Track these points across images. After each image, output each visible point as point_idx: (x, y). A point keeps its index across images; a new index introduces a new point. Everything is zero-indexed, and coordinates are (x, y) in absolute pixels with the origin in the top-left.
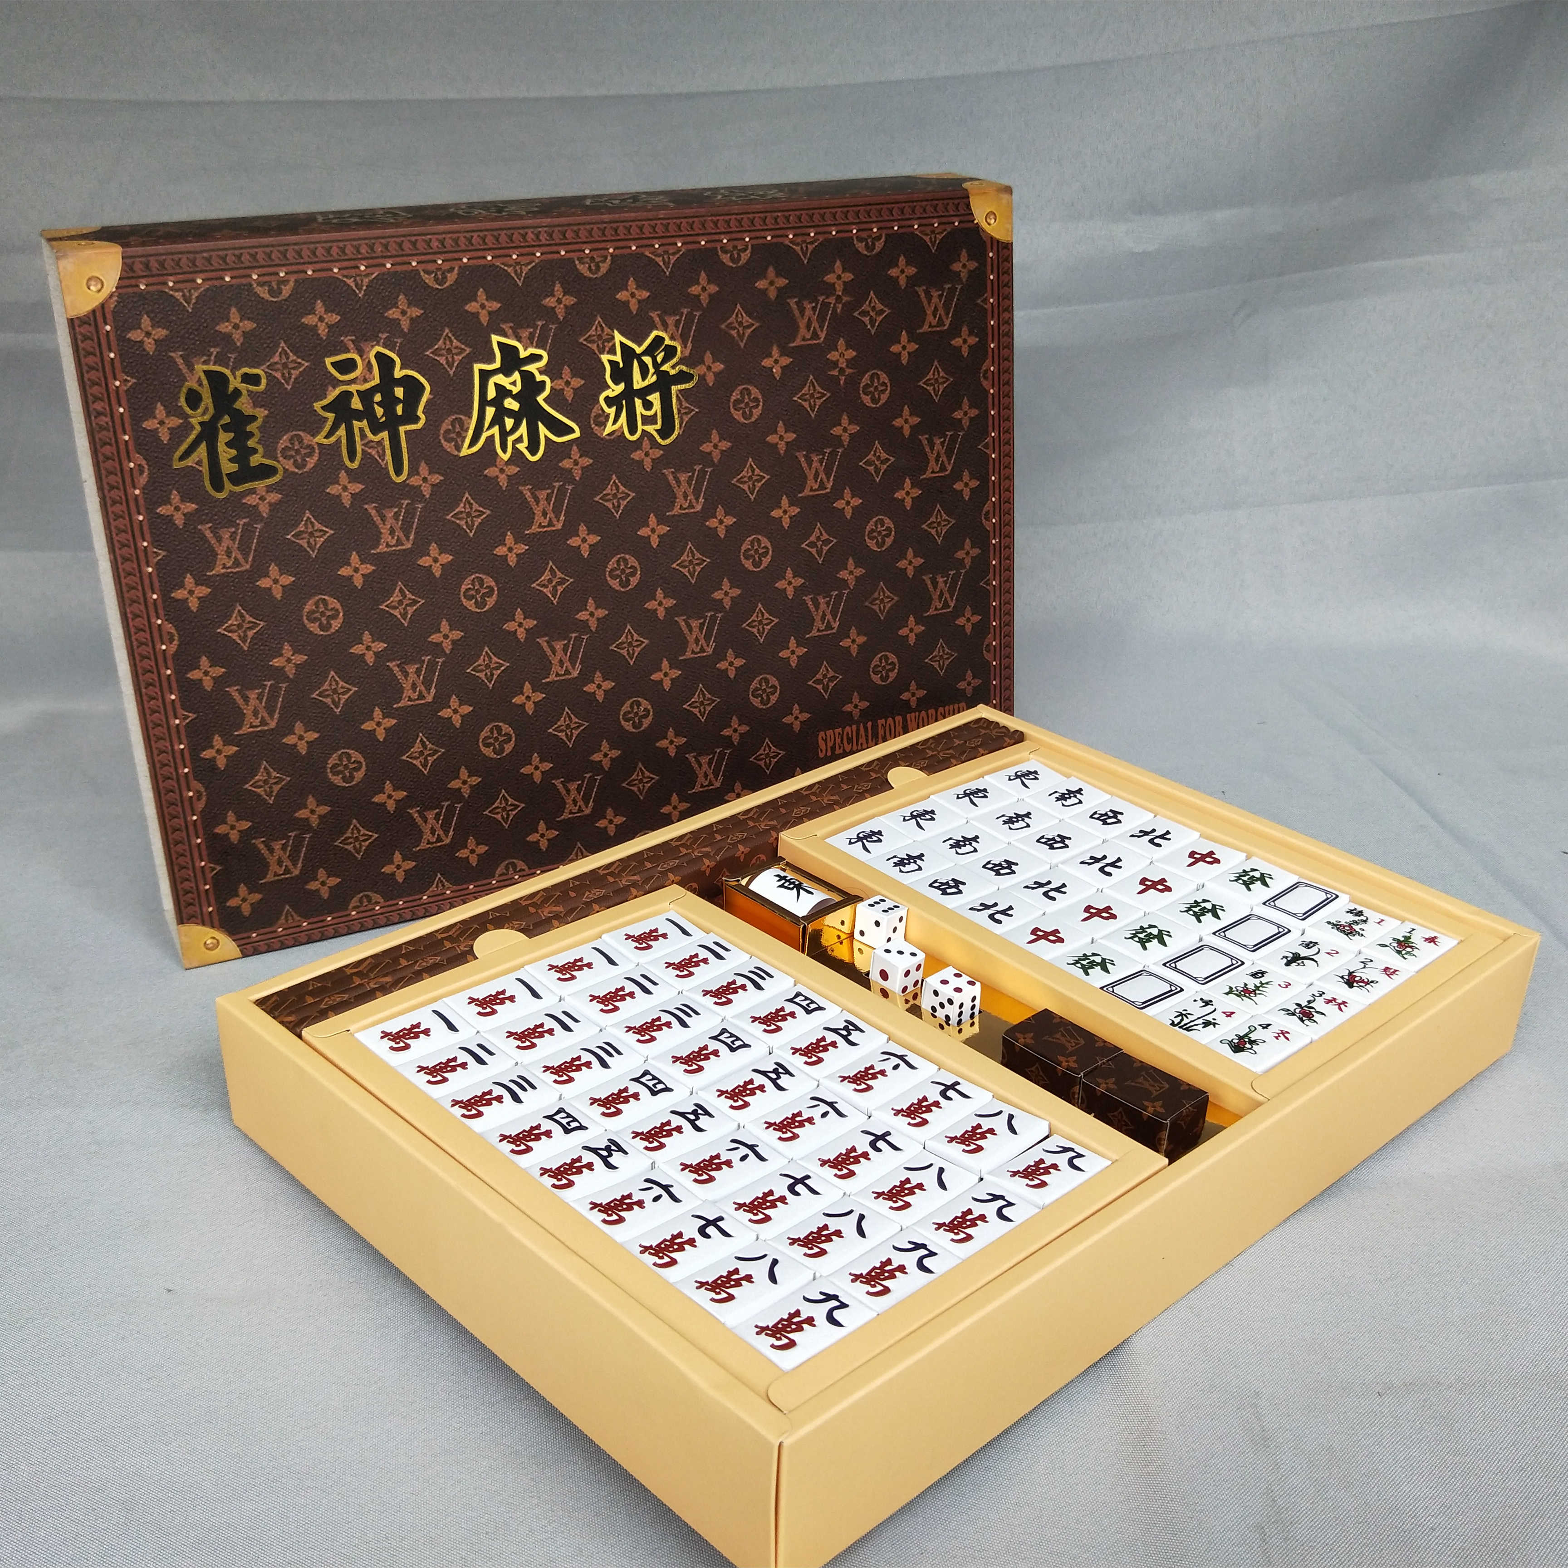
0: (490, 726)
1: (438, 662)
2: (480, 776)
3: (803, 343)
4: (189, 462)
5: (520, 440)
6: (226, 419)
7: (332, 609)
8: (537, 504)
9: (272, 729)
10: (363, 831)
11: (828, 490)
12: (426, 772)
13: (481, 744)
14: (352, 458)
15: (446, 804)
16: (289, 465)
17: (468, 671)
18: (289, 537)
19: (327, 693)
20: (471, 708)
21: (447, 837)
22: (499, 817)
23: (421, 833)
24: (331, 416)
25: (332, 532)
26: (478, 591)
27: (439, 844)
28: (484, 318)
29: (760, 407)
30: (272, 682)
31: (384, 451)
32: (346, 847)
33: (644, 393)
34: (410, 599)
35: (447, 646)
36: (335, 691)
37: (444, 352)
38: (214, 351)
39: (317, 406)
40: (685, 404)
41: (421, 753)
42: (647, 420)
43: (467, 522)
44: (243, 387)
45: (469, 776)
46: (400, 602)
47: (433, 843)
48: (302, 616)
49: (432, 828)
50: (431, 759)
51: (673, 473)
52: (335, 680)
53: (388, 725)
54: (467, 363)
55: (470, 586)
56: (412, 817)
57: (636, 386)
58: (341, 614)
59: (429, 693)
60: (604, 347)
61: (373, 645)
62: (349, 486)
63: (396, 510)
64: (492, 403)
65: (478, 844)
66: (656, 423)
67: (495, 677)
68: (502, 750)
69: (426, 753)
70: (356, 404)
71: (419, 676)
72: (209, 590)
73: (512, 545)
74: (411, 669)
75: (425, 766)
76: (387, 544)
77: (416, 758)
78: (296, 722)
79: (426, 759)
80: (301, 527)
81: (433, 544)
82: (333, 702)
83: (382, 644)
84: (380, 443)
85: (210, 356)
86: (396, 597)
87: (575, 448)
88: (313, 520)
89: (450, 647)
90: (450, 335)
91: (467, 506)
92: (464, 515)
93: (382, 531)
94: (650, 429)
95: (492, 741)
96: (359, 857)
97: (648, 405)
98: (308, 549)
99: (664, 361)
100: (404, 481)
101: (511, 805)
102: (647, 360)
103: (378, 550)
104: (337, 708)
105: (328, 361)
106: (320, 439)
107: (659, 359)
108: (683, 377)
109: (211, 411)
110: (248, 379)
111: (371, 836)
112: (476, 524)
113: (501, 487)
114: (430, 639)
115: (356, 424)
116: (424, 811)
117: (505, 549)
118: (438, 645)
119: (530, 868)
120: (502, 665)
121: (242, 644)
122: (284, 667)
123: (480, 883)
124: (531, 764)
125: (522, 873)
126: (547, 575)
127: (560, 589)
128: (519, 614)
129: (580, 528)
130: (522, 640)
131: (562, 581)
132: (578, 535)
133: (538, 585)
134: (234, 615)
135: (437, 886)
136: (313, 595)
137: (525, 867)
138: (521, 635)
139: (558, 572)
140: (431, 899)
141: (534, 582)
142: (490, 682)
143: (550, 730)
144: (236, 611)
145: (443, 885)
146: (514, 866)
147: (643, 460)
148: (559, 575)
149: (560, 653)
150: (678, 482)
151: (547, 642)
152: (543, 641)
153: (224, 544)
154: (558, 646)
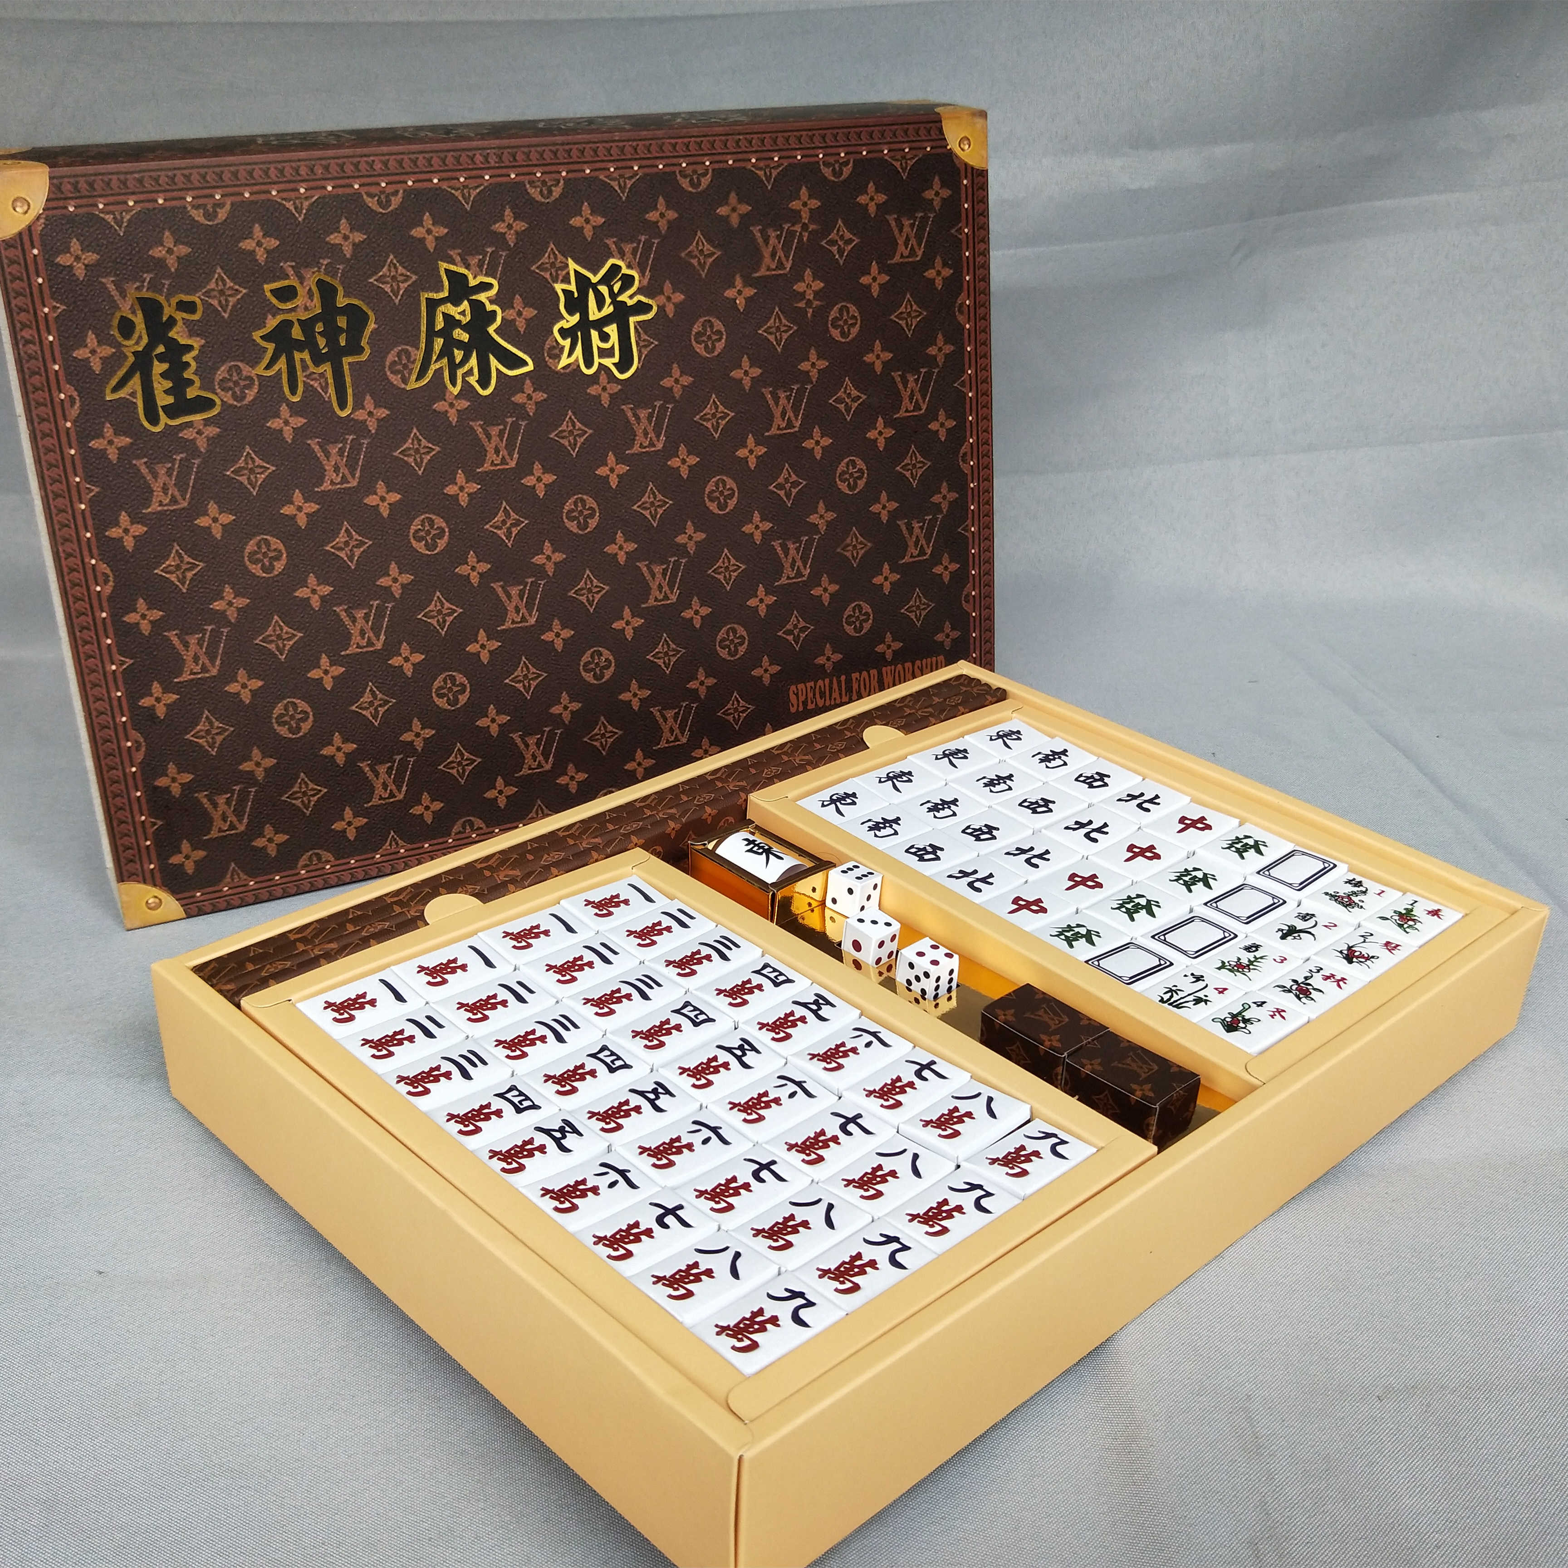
0: (443, 676)
2: (433, 729)
3: (768, 273)
4: (123, 393)
5: (470, 372)
6: (161, 349)
7: (275, 550)
8: (489, 441)
9: (215, 676)
10: (311, 785)
11: (797, 429)
12: (376, 724)
13: (434, 695)
14: (293, 391)
15: (398, 757)
16: (228, 397)
17: (419, 617)
18: (228, 473)
19: (271, 639)
20: (423, 657)
21: (400, 792)
22: (454, 772)
23: (372, 789)
24: (271, 347)
25: (274, 468)
26: (428, 533)
27: (392, 800)
28: (431, 244)
29: (723, 341)
30: (213, 626)
31: (327, 384)
32: (294, 802)
33: (599, 324)
34: (356, 540)
35: (397, 590)
36: (279, 637)
37: (389, 279)
38: (148, 277)
39: (257, 335)
40: (644, 336)
41: (371, 703)
42: (603, 353)
43: (415, 459)
44: (179, 316)
45: (422, 729)
46: (347, 543)
47: (385, 799)
48: (243, 557)
49: (384, 783)
50: (381, 710)
51: (631, 409)
52: (280, 625)
53: (336, 673)
54: (414, 292)
55: (420, 527)
57: (591, 318)
58: (285, 555)
60: (557, 275)
61: (318, 588)
62: (291, 420)
63: (341, 445)
64: (440, 334)
65: (433, 801)
66: (613, 356)
67: (448, 623)
68: (457, 701)
69: (376, 703)
70: (297, 333)
71: (367, 622)
72: (145, 529)
73: (463, 484)
74: (360, 614)
75: (375, 717)
76: (332, 481)
77: (366, 709)
78: (238, 669)
79: (376, 709)
80: (241, 463)
81: (380, 482)
82: (278, 648)
83: (327, 587)
84: (322, 375)
85: (143, 281)
86: (342, 538)
87: (528, 382)
88: (253, 455)
89: (400, 591)
90: (395, 261)
91: (415, 442)
92: (412, 452)
93: (327, 468)
94: (608, 362)
95: (445, 691)
96: (308, 813)
97: (605, 337)
98: (249, 486)
99: (622, 290)
100: (349, 416)
101: (467, 760)
102: (604, 289)
103: (322, 488)
104: (282, 655)
105: (267, 287)
106: (260, 370)
107: (616, 288)
108: (642, 308)
109: (145, 340)
110: (184, 306)
111: (320, 791)
112: (425, 461)
113: (451, 422)
114: (378, 583)
115: (297, 356)
116: (375, 764)
117: (456, 488)
118: (387, 589)
119: (487, 827)
120: (455, 611)
121: (181, 586)
122: (225, 611)
123: (435, 842)
124: (487, 717)
125: (479, 832)
126: (500, 516)
127: (515, 531)
128: (472, 558)
129: (535, 467)
130: (476, 585)
131: (517, 523)
132: (533, 474)
133: (491, 526)
134: (172, 555)
135: (390, 845)
136: (254, 535)
137: (483, 825)
138: (475, 579)
139: (512, 513)
140: (384, 859)
141: (487, 523)
142: (442, 629)
143: (507, 681)
144: (174, 551)
145: (397, 844)
146: (472, 824)
147: (600, 395)
148: (514, 515)
149: (515, 599)
150: (638, 419)
151: (502, 587)
152: (497, 586)
153: (161, 481)
154: (514, 591)
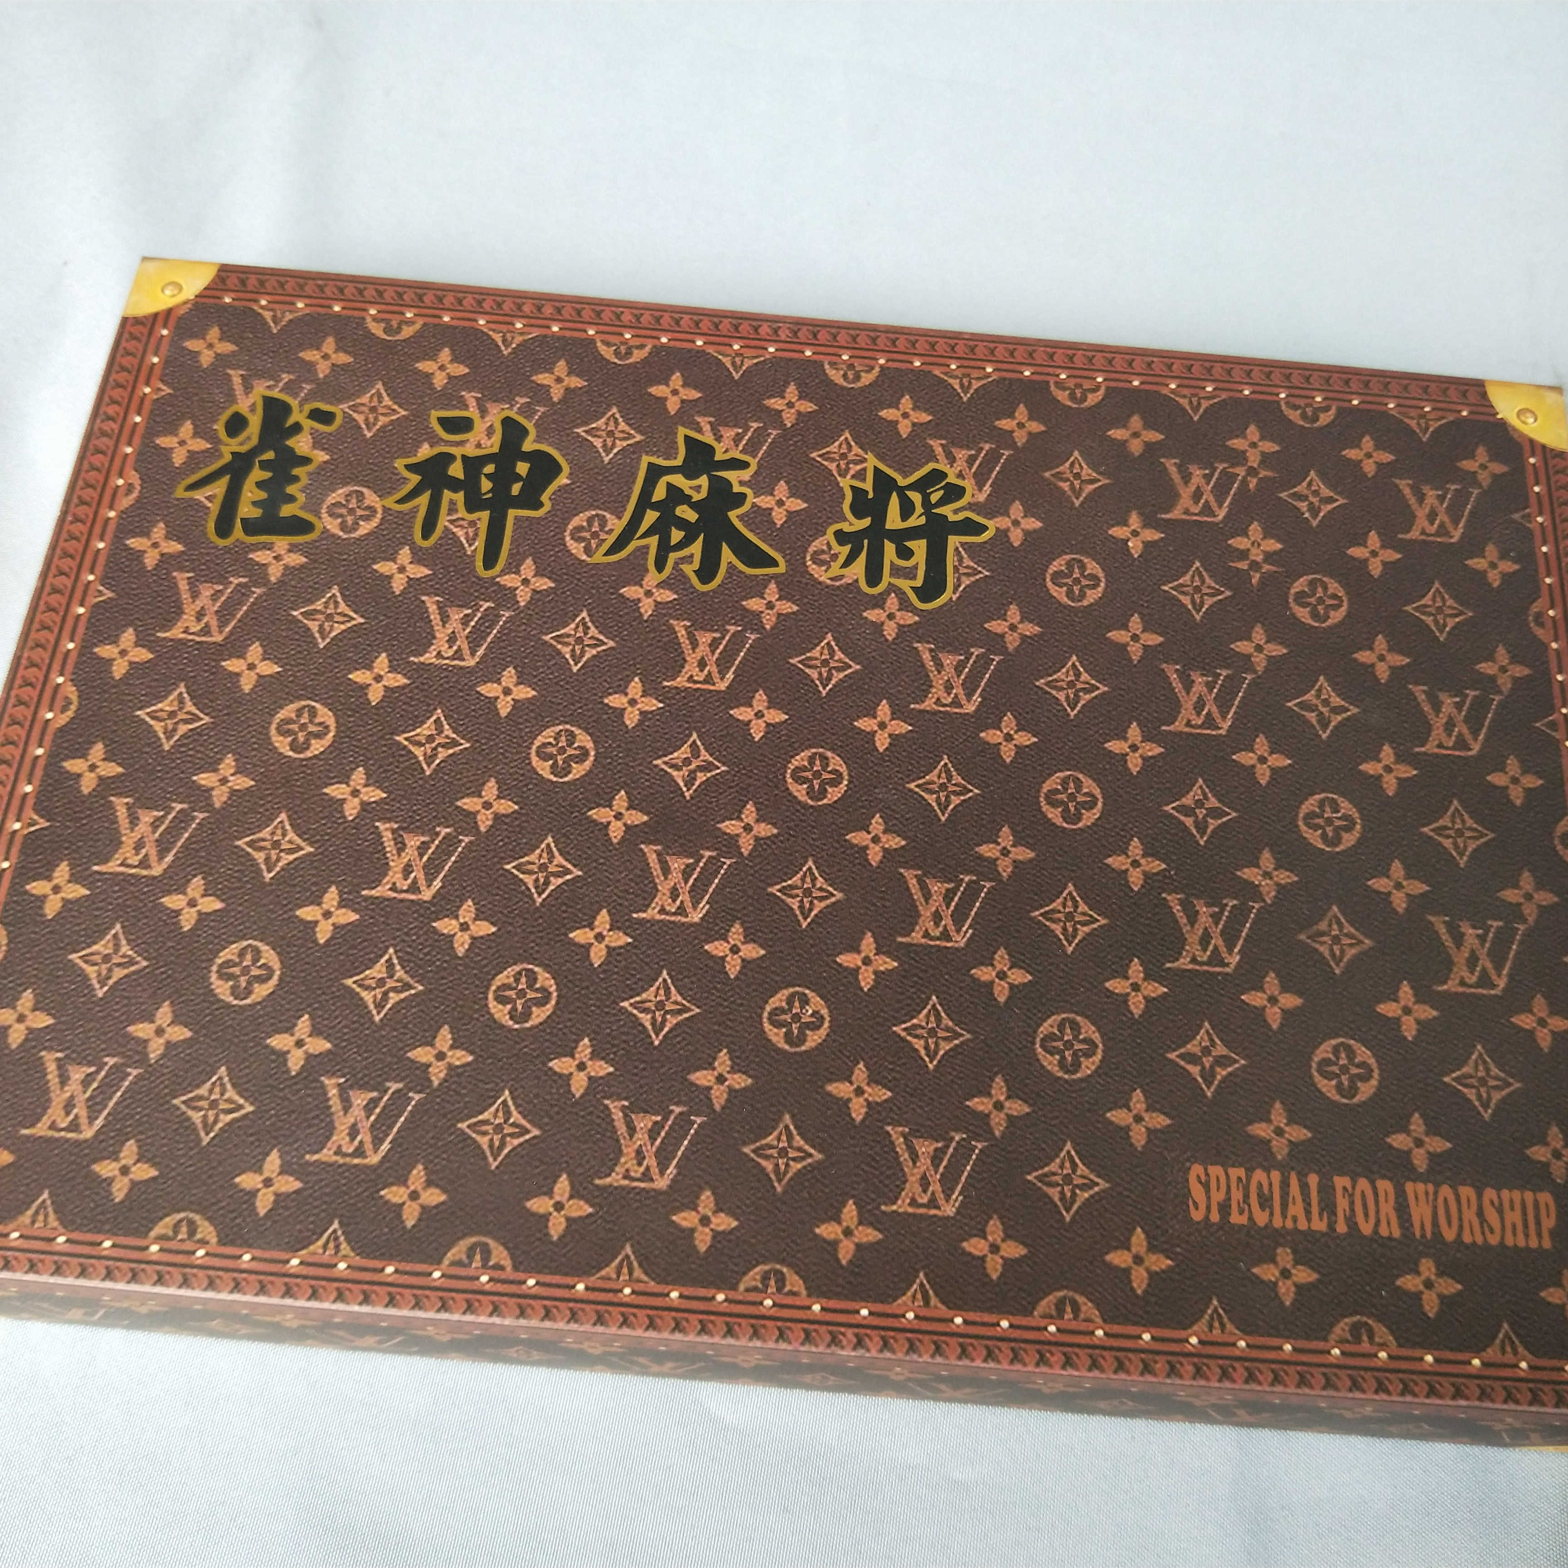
0: (517, 968)
1: (460, 841)
2: (472, 1053)
4: (199, 495)
5: (689, 559)
6: (270, 455)
7: (320, 724)
8: (694, 649)
9: (154, 878)
10: (231, 1093)
11: (1222, 732)
12: (377, 1018)
13: (491, 996)
14: (426, 535)
15: (394, 1086)
16: (333, 526)
17: (508, 867)
18: (295, 613)
19: (263, 844)
20: (494, 929)
21: (376, 1150)
22: (484, 1141)
24: (415, 479)
25: (362, 620)
26: (562, 750)
27: (356, 1161)
28: (673, 405)
29: (1100, 589)
30: (185, 806)
31: (476, 535)
32: (190, 1113)
33: (900, 537)
34: (447, 737)
35: (485, 821)
36: (276, 844)
37: (604, 434)
38: (286, 377)
39: (399, 464)
40: (967, 562)
41: (381, 982)
42: (896, 571)
43: (573, 650)
44: (308, 424)
45: (452, 1047)
46: (430, 738)
47: (346, 1155)
48: (270, 723)
49: (354, 1125)
50: (394, 998)
51: (931, 650)
52: (283, 828)
53: (343, 920)
54: (634, 453)
55: (551, 740)
56: (325, 1094)
57: (888, 526)
58: (331, 734)
59: (429, 886)
60: (848, 469)
61: (364, 790)
62: (409, 567)
63: (469, 611)
64: (656, 506)
65: (429, 1183)
66: (914, 578)
67: (551, 887)
68: (526, 1015)
69: (390, 984)
70: (456, 470)
71: (421, 856)
72: (151, 656)
73: (637, 697)
74: (413, 842)
75: (379, 1006)
76: (439, 653)
77: (368, 988)
78: (195, 876)
79: (385, 994)
80: (319, 605)
81: (511, 669)
82: (267, 859)
83: (378, 792)
84: (472, 523)
85: (278, 381)
86: (426, 729)
87: (773, 586)
88: (339, 599)
89: (490, 823)
90: (618, 416)
91: (581, 629)
92: (571, 640)
93: (438, 635)
94: (905, 584)
95: (512, 994)
96: (206, 1140)
97: (905, 553)
98: (317, 635)
99: (942, 502)
100: (494, 578)
101: (514, 1125)
102: (916, 497)
103: (422, 659)
104: (269, 871)
105: (435, 414)
106: (390, 502)
107: (934, 498)
108: (970, 527)
109: (255, 441)
110: (318, 416)
111: (241, 1107)
112: (587, 656)
113: (641, 615)
114: (459, 803)
115: (447, 495)
116: (351, 1087)
117: (625, 700)
118: (472, 816)
119: (516, 1268)
120: (568, 872)
121: (164, 740)
122: (212, 789)
123: (409, 1267)
124: (573, 1056)
125: (497, 1274)
126: (684, 752)
127: (701, 777)
128: (621, 800)
129: (757, 695)
130: (615, 841)
131: (707, 767)
132: (751, 706)
133: (665, 763)
134: (171, 698)
135: (325, 1247)
136: (299, 698)
137: (507, 1263)
138: (616, 831)
139: (703, 752)
140: (305, 1271)
141: (659, 757)
142: (540, 894)
143: (625, 1004)
144: (176, 693)
145: (337, 1247)
146: (486, 1253)
147: (883, 623)
148: (705, 755)
149: (676, 876)
150: (940, 666)
151: (659, 854)
152: (650, 852)
153: (199, 603)
154: (677, 864)
